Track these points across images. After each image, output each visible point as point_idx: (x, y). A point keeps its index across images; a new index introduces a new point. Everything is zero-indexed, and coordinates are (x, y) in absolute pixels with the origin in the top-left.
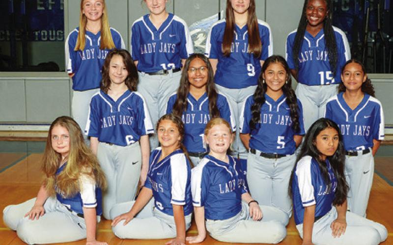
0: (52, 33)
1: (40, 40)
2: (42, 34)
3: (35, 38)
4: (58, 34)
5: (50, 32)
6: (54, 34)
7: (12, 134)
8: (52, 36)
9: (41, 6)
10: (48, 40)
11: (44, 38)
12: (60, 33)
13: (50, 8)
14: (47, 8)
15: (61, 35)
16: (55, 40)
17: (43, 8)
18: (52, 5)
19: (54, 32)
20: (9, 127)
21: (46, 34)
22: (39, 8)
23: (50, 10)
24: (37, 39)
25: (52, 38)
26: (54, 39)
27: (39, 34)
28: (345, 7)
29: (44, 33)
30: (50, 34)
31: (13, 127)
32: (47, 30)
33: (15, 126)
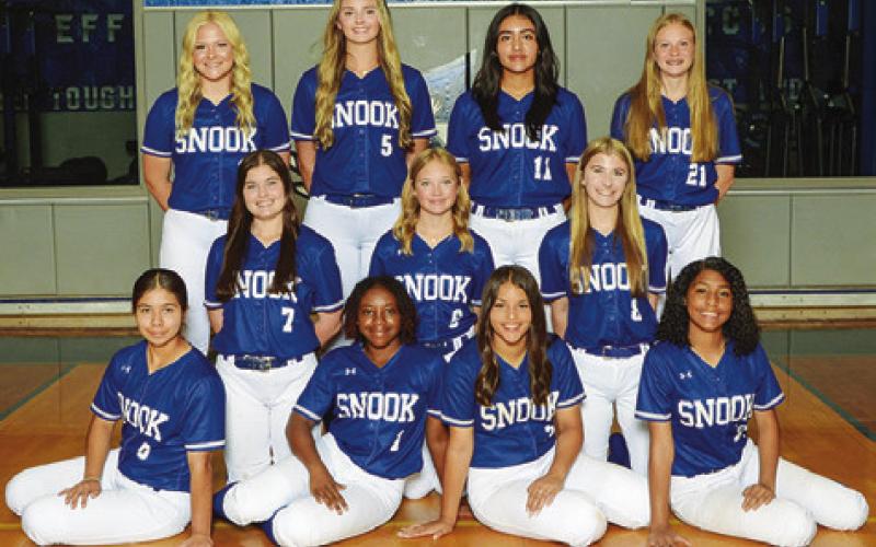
0: (91, 93)
1: (64, 108)
2: (69, 96)
3: (53, 106)
4: (103, 95)
5: (87, 90)
6: (95, 95)
7: (26, 322)
8: (91, 100)
9: (65, 34)
10: (82, 108)
11: (73, 104)
12: (108, 93)
13: (86, 39)
14: (78, 40)
15: (110, 97)
16: (99, 109)
17: (70, 40)
18: (90, 31)
19: (95, 90)
20: (20, 308)
21: (77, 96)
22: (61, 40)
23: (87, 44)
24: (57, 108)
25: (91, 104)
26: (95, 107)
27: (63, 97)
28: (731, 26)
29: (73, 94)
30: (87, 95)
31: (28, 307)
32: (78, 86)
33: (31, 305)
